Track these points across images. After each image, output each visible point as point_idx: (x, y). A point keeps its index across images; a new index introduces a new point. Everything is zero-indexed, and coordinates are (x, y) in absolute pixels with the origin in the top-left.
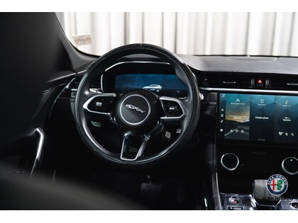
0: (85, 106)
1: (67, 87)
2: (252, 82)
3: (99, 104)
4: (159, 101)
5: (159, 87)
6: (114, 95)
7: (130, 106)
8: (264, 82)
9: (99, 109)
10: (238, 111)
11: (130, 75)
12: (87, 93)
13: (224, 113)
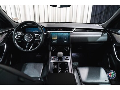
0: (16, 37)
1: (12, 32)
2: (58, 29)
3: (19, 37)
4: (35, 35)
5: (37, 31)
6: (23, 34)
7: (27, 37)
8: (61, 29)
9: (19, 38)
10: (55, 37)
11: (29, 28)
12: (16, 34)
13: (51, 37)
